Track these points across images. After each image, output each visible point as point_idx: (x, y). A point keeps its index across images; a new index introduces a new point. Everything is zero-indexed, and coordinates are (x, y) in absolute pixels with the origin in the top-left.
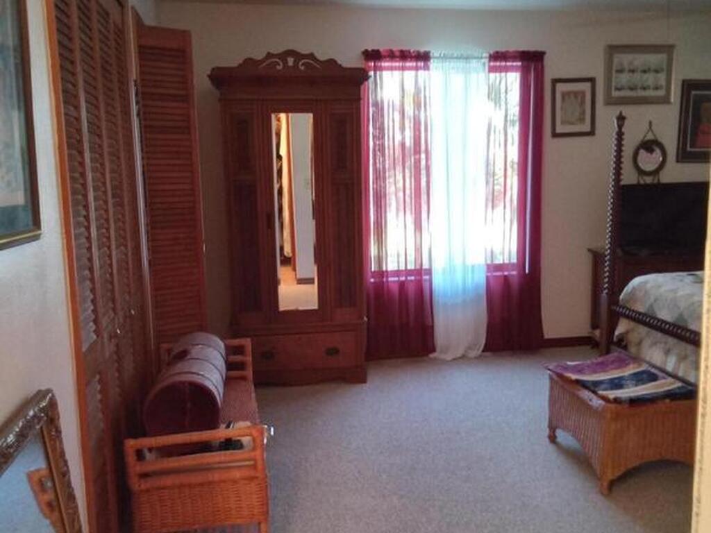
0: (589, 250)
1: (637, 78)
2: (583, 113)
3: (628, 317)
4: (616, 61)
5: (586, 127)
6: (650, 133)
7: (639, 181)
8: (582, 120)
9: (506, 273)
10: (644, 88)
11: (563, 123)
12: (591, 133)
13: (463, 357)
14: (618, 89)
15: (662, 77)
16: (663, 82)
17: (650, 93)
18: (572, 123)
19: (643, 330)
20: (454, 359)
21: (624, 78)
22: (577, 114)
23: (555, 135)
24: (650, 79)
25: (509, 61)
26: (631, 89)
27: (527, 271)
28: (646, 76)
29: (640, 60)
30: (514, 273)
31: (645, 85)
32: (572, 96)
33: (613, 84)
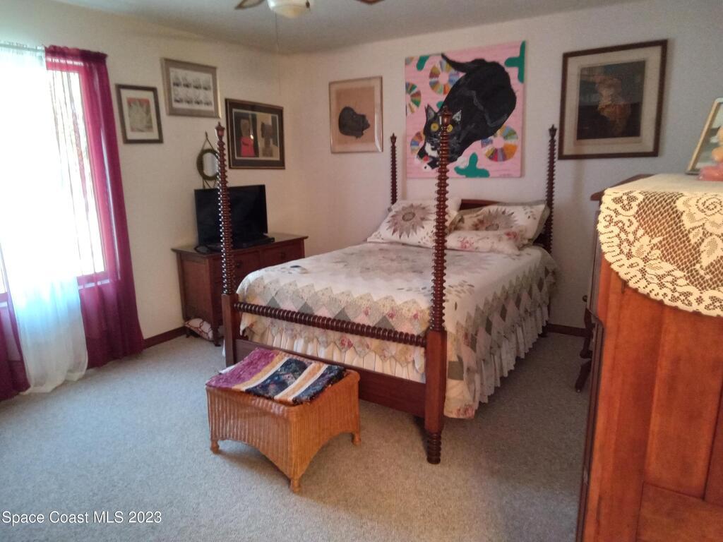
0: (174, 250)
1: (191, 93)
2: (150, 121)
3: (250, 311)
4: (172, 75)
5: (155, 136)
6: (207, 143)
7: (204, 186)
8: (149, 128)
9: (99, 283)
10: (198, 103)
11: (133, 130)
12: (160, 141)
13: (66, 383)
14: (177, 101)
15: (210, 94)
16: (211, 99)
17: (203, 107)
18: (141, 131)
19: (266, 321)
20: (56, 389)
21: (181, 92)
22: (145, 122)
23: (127, 141)
24: (201, 95)
25: (69, 59)
26: (188, 102)
27: (119, 278)
28: (198, 91)
29: (192, 76)
30: (107, 281)
31: (198, 100)
32: (138, 103)
33: (173, 96)
